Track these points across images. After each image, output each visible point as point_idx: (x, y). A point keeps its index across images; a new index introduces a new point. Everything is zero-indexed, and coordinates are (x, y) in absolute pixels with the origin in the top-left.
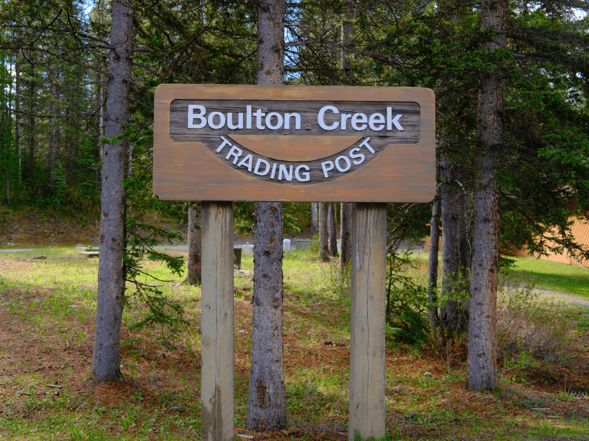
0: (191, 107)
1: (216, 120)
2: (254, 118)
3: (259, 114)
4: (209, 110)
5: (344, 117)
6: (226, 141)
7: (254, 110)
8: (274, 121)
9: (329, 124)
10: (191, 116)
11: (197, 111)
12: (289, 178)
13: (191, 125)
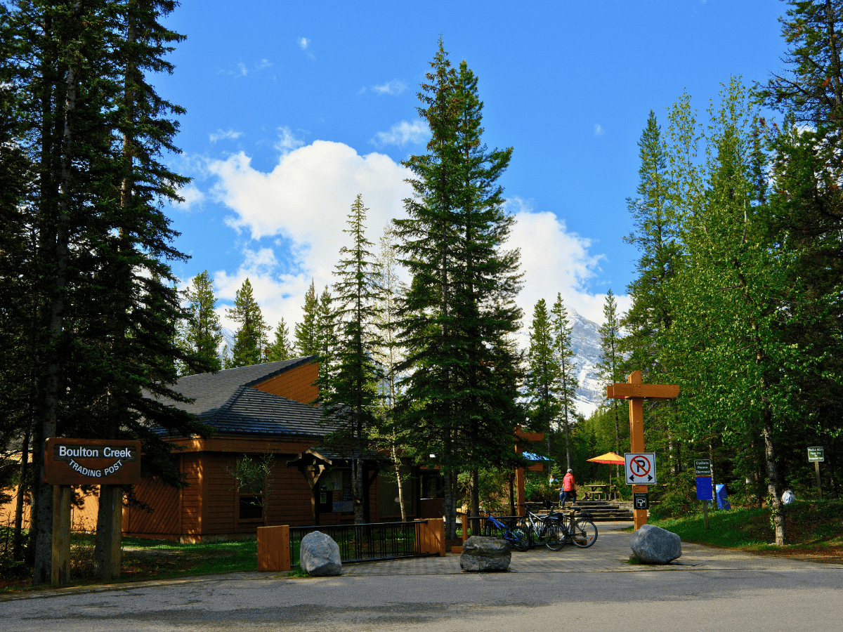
0: (61, 447)
1: (70, 453)
2: (82, 452)
3: (84, 450)
4: (67, 449)
5: (112, 452)
6: (73, 461)
7: (83, 449)
8: (89, 453)
9: (107, 454)
10: (61, 451)
11: (63, 449)
12: (94, 475)
13: (61, 455)
